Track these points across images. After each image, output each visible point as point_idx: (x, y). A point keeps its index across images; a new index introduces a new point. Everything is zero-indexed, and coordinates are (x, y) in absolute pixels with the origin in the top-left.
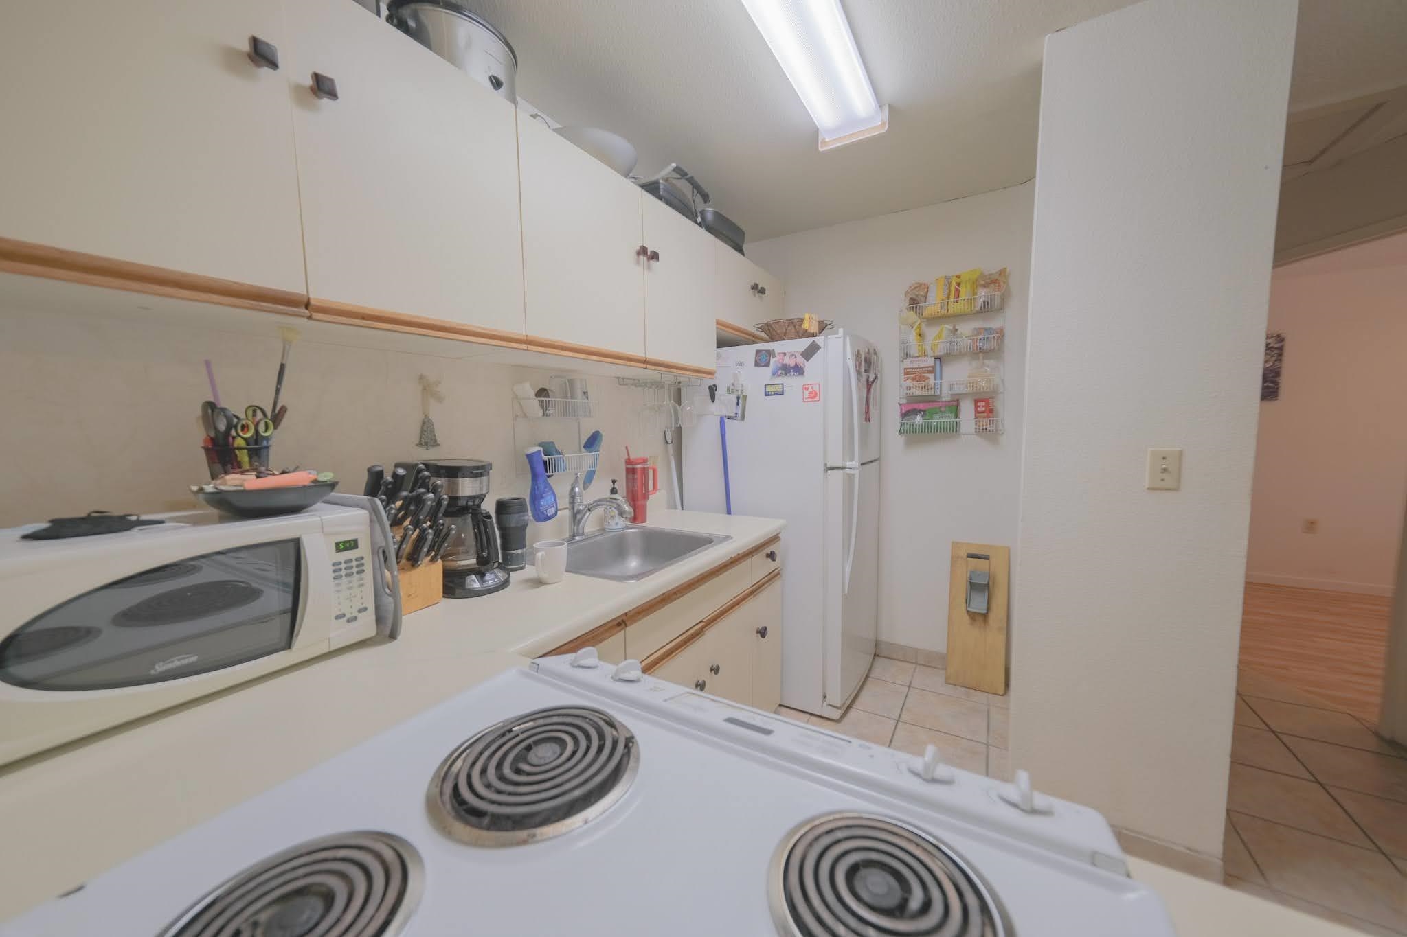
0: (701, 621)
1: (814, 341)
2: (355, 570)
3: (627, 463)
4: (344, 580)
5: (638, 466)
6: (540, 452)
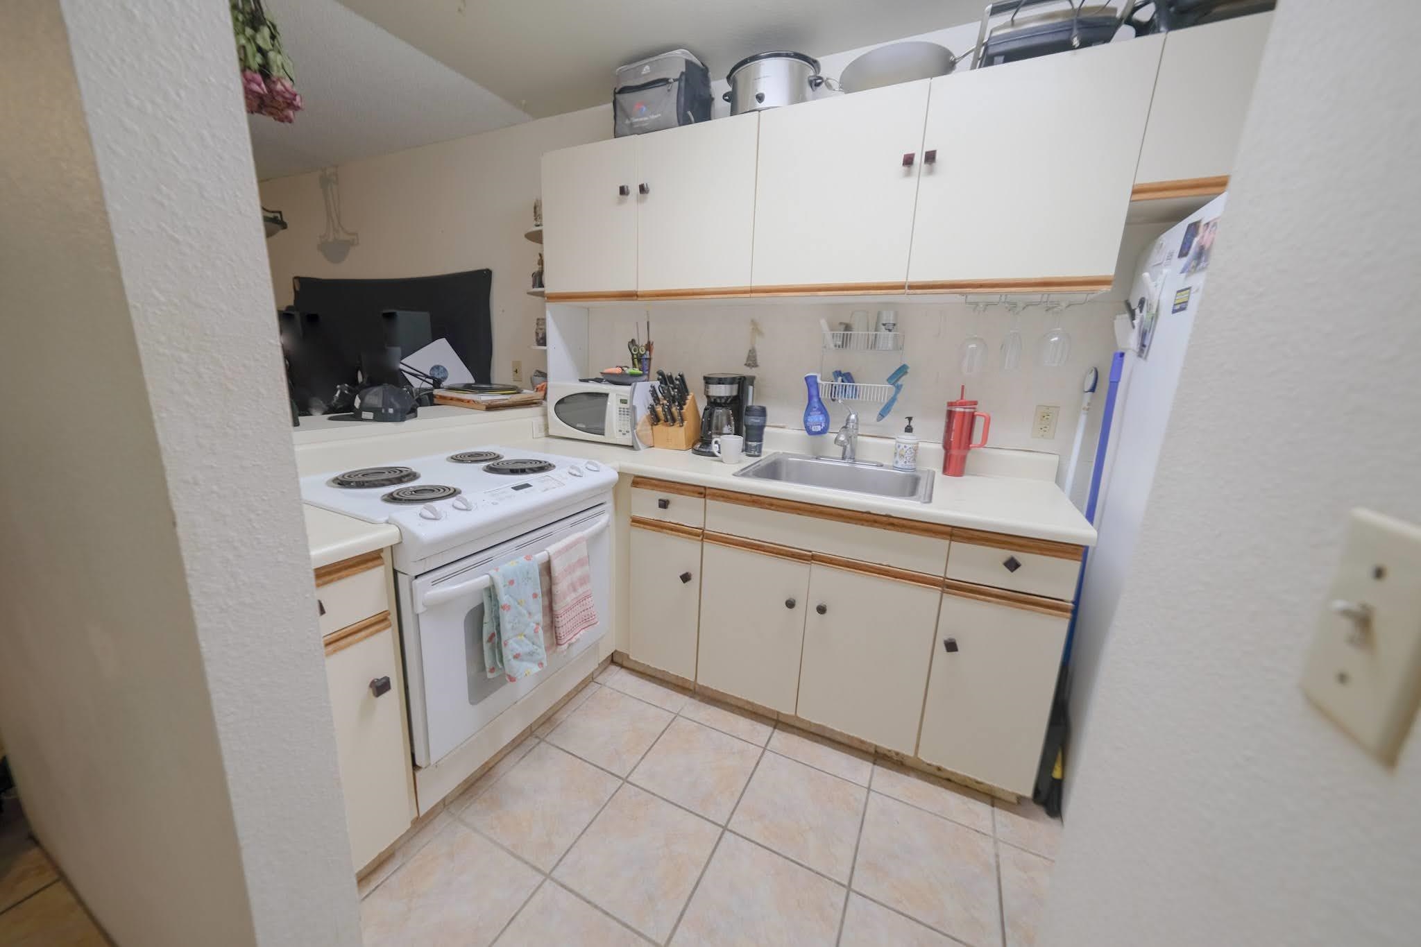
2: (626, 413)
3: (950, 404)
4: (623, 416)
5: (958, 409)
6: (816, 377)
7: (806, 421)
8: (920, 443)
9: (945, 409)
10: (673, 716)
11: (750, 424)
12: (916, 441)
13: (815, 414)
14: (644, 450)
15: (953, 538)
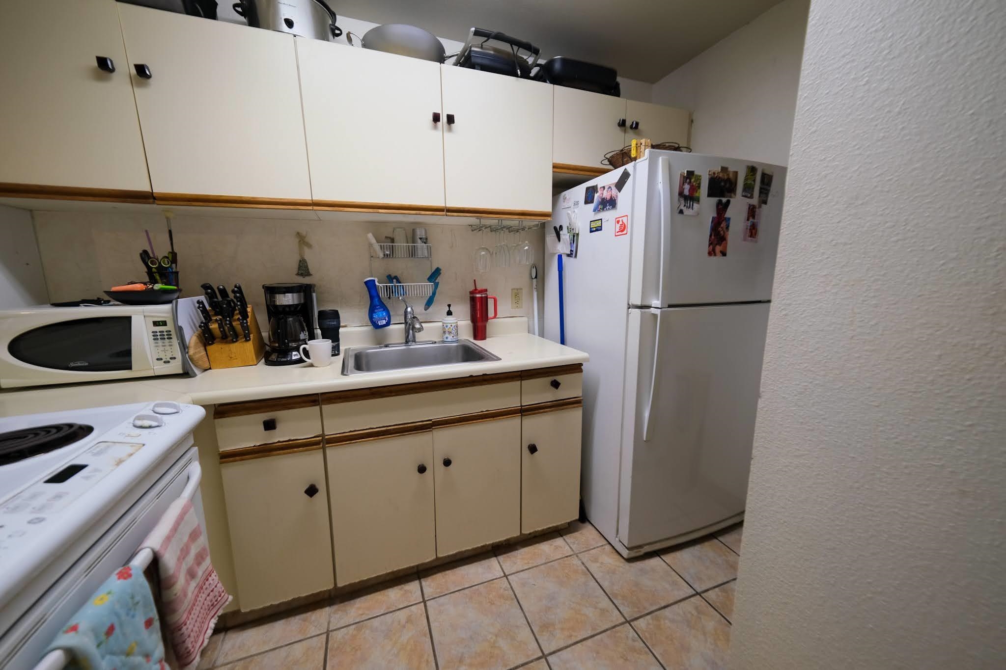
0: (431, 420)
1: (625, 169)
2: (166, 337)
3: (471, 293)
4: (159, 341)
5: (478, 296)
6: (374, 281)
7: (371, 318)
8: (458, 322)
9: (468, 295)
10: (325, 636)
11: (325, 327)
12: (455, 321)
13: (379, 311)
14: (200, 375)
15: (522, 379)
